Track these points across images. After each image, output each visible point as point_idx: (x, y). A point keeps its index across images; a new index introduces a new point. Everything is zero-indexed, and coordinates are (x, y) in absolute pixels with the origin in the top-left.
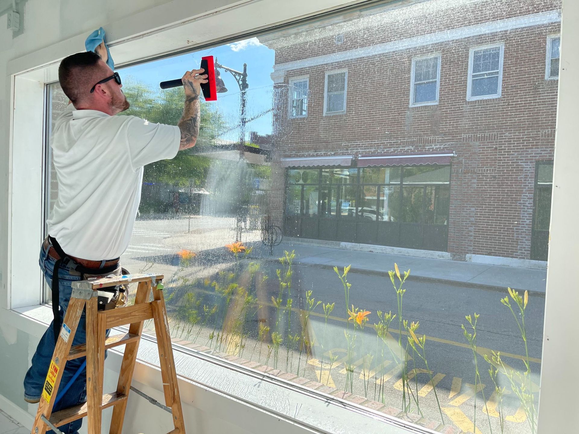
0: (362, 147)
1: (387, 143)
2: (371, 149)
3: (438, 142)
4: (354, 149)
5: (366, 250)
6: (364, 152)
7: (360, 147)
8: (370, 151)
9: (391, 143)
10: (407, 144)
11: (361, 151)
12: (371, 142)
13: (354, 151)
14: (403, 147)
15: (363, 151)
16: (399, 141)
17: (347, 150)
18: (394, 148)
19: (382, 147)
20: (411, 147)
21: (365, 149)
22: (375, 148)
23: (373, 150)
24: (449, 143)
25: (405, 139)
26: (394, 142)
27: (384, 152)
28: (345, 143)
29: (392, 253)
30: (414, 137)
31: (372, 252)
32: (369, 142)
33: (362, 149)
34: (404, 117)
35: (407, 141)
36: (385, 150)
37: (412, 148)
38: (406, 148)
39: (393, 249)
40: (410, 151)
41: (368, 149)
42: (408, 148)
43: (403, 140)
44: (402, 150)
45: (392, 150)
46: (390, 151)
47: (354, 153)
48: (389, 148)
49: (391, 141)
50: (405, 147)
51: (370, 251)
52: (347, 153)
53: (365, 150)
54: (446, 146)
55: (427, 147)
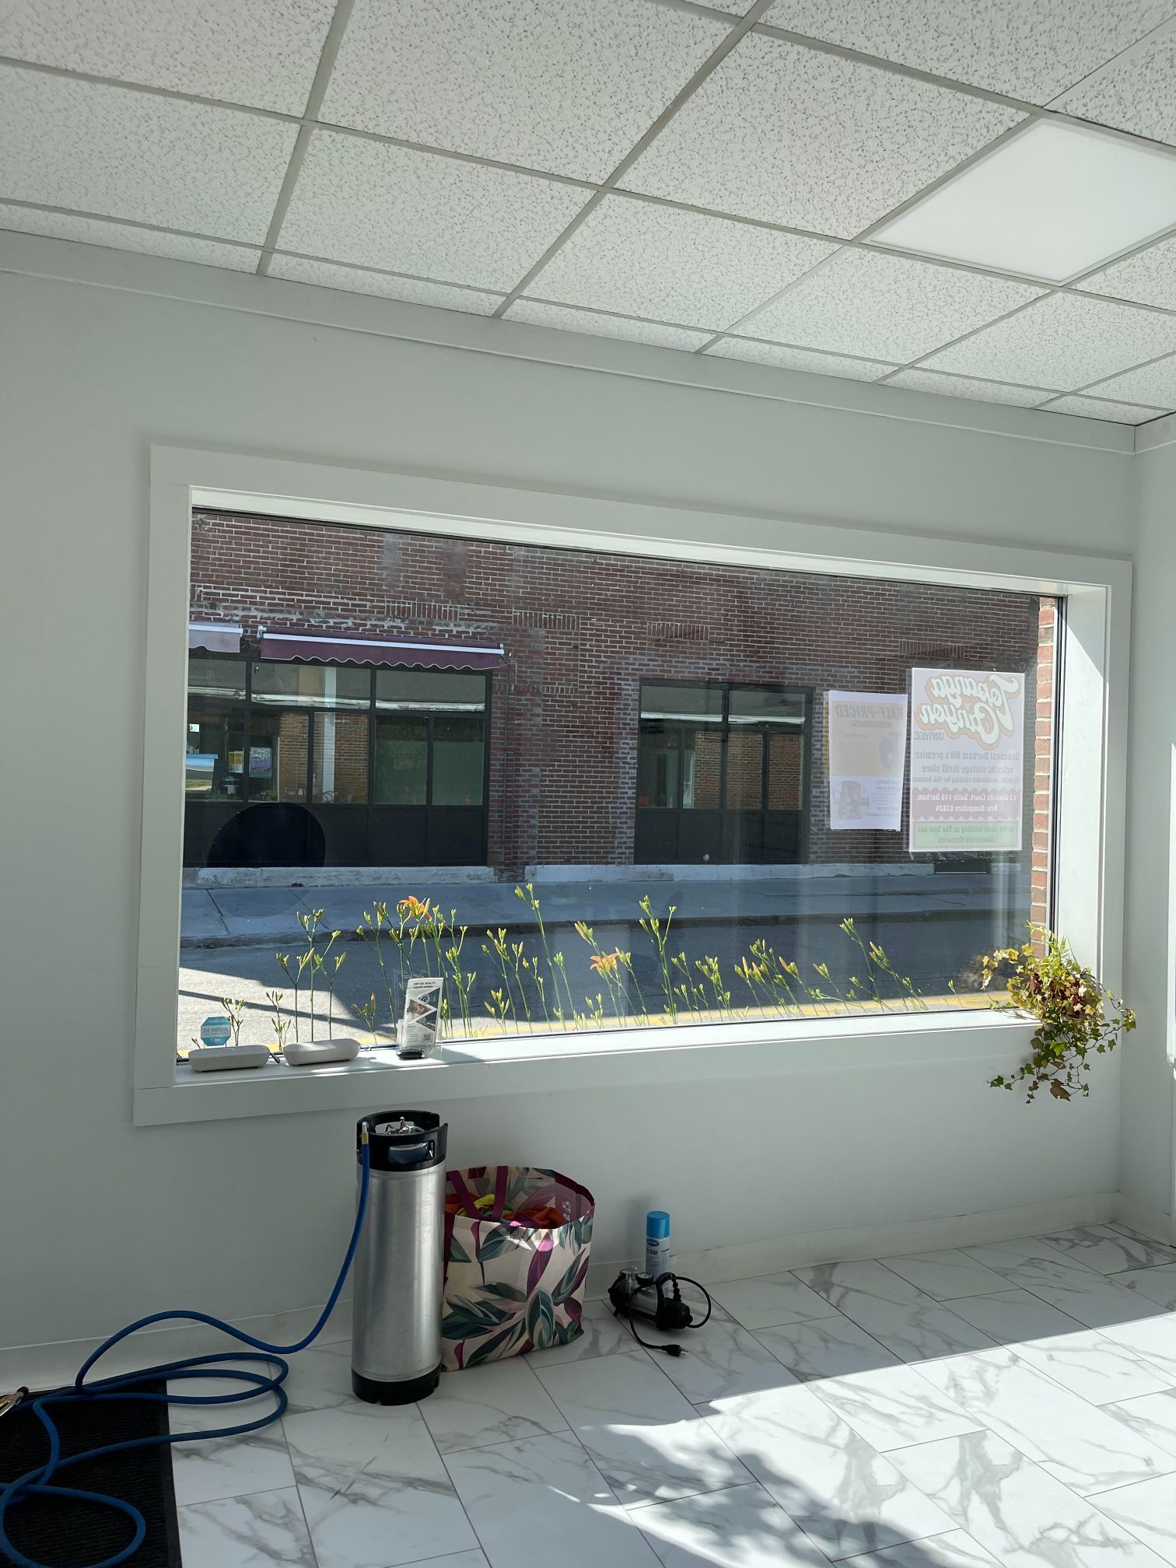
0: (262, 604)
1: (334, 603)
2: (289, 612)
3: (460, 619)
4: (236, 608)
5: (284, 883)
6: (269, 618)
7: (255, 603)
8: (287, 619)
9: (347, 605)
10: (388, 613)
11: (259, 614)
12: (289, 594)
13: (235, 612)
14: (378, 619)
15: (265, 615)
16: (369, 604)
17: (213, 606)
18: (355, 618)
19: (321, 612)
20: (398, 623)
21: (272, 611)
22: (301, 613)
23: (295, 618)
24: (486, 624)
25: (384, 602)
26: (353, 605)
27: (327, 627)
28: (205, 587)
29: (357, 883)
30: (405, 598)
31: (301, 885)
32: (284, 594)
33: (262, 611)
34: (379, 547)
35: (388, 606)
36: (331, 622)
37: (402, 625)
38: (387, 624)
39: (358, 873)
40: (397, 632)
41: (281, 611)
42: (392, 624)
43: (378, 601)
44: (376, 626)
45: (350, 622)
46: (345, 625)
47: (237, 619)
48: (339, 616)
49: (345, 601)
50: (383, 620)
51: (295, 885)
52: (213, 614)
53: (272, 615)
54: (479, 630)
55: (438, 628)
